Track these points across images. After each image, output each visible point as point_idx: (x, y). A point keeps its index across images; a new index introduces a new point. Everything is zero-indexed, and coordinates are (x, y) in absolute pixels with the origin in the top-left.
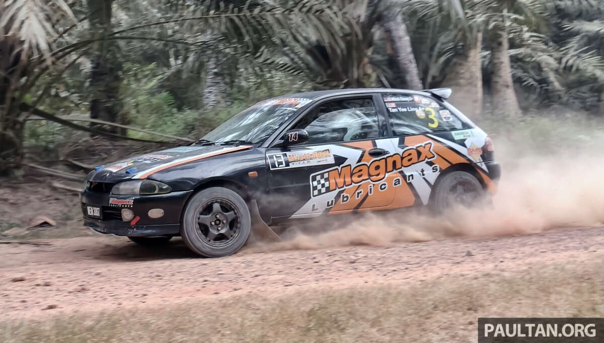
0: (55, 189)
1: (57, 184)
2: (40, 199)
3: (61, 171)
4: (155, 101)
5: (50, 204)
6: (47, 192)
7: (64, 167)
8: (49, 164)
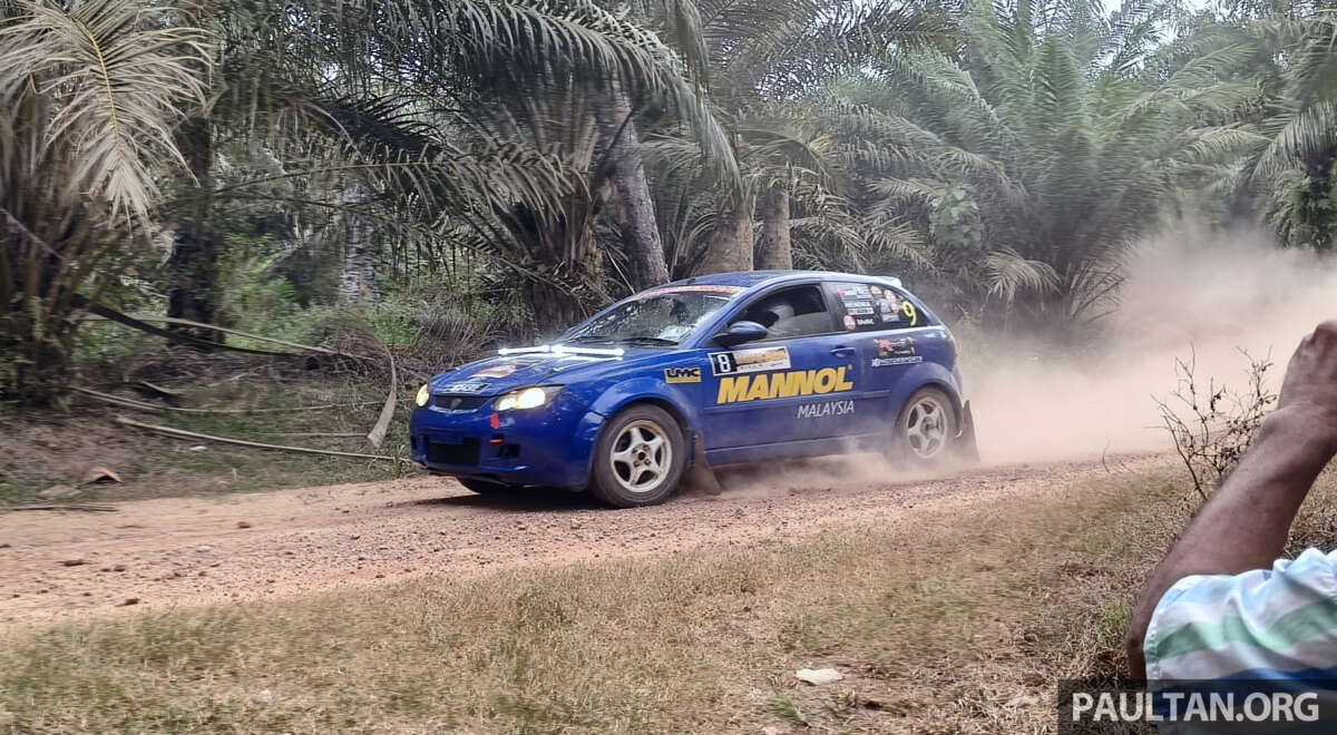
0: (119, 426)
1: (123, 419)
2: (97, 443)
3: (129, 398)
4: (266, 291)
5: (112, 448)
6: (108, 430)
7: (134, 393)
8: (110, 388)
